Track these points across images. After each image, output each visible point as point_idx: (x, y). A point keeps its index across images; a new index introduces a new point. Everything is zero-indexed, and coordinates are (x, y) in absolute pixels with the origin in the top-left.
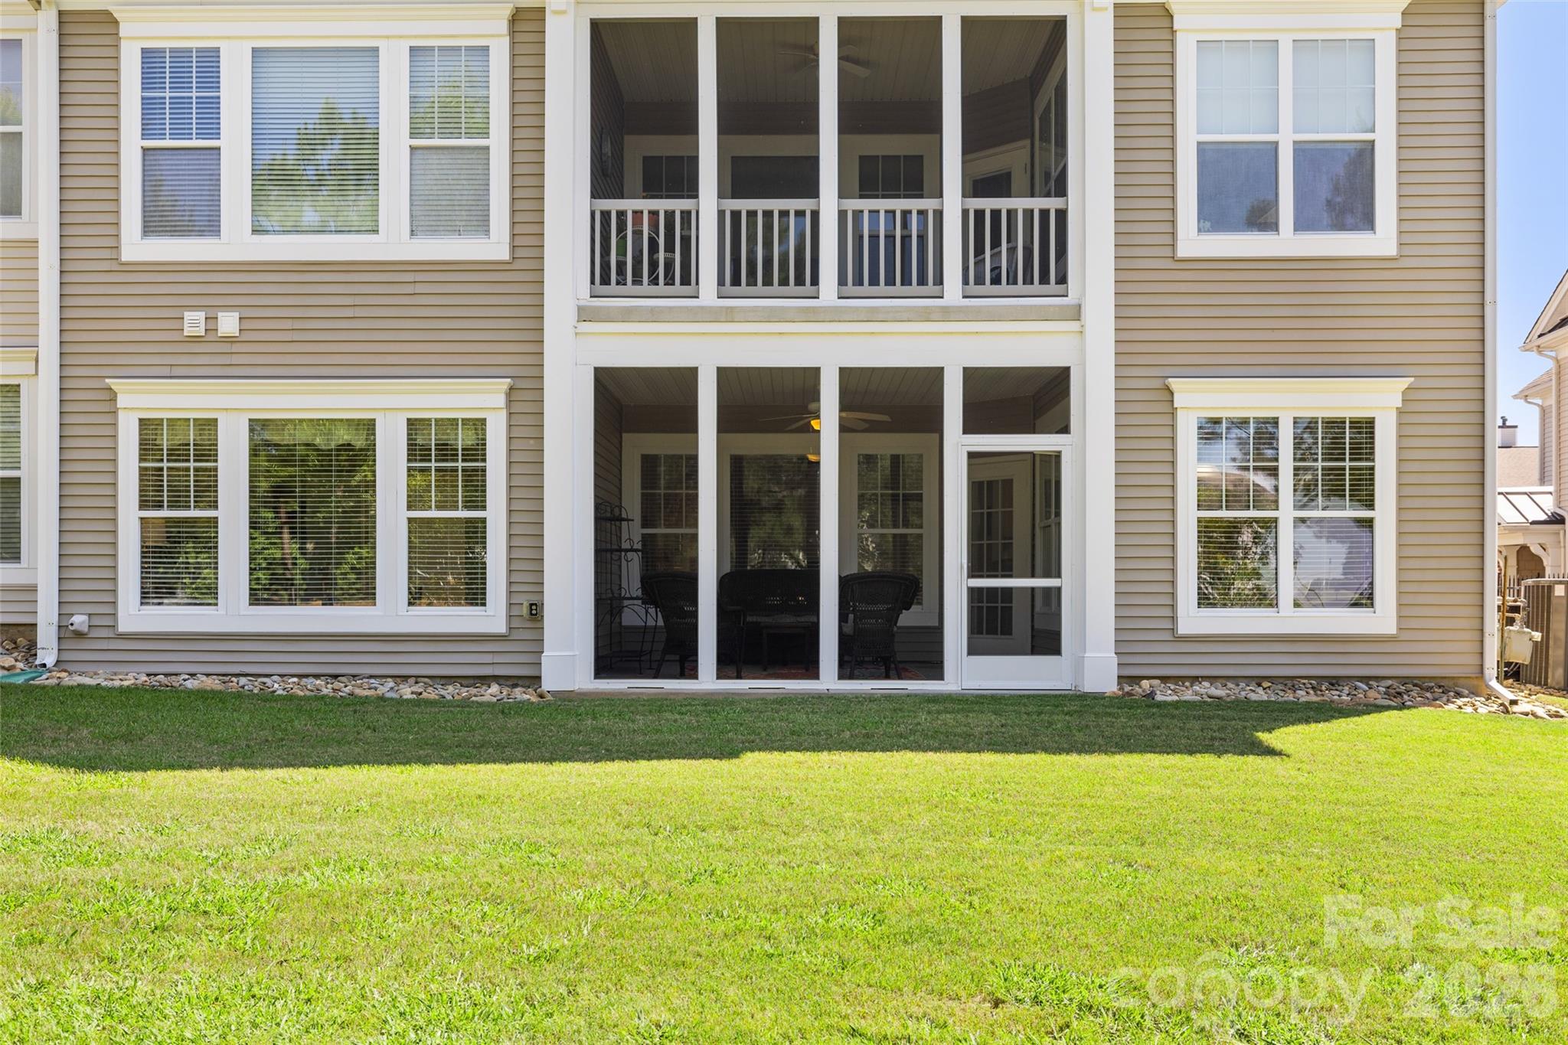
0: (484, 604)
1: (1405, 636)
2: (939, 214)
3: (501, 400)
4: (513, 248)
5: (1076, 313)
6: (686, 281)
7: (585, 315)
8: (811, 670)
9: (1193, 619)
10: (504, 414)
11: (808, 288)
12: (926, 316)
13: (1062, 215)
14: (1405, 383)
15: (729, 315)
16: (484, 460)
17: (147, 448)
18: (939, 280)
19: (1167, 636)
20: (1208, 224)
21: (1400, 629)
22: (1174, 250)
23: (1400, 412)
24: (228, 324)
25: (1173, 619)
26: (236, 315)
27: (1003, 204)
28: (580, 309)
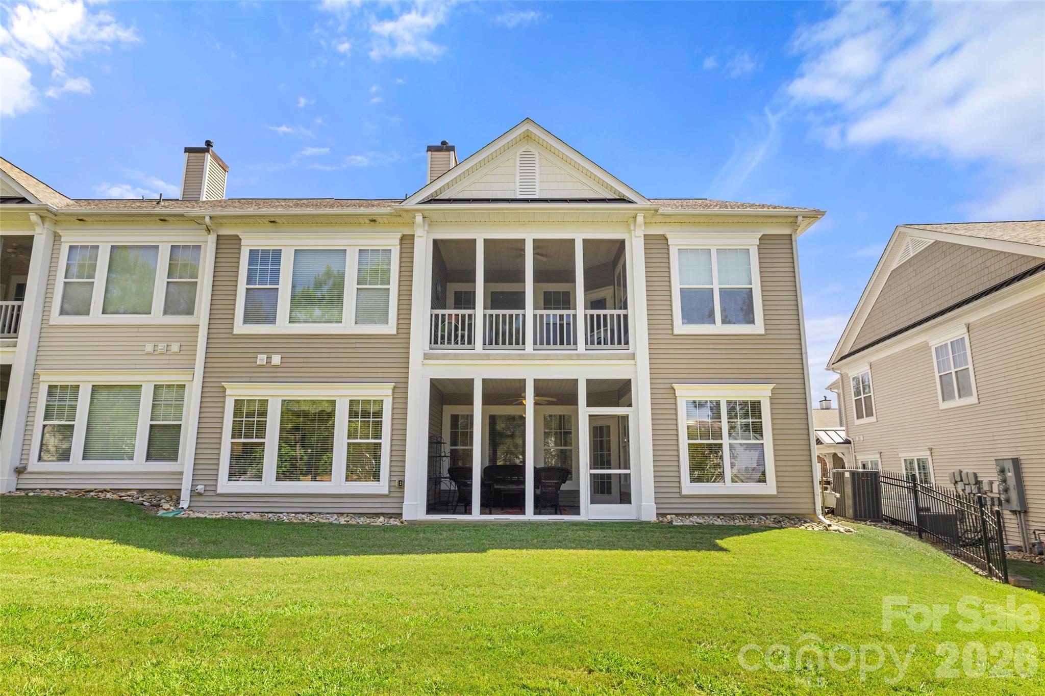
0: (379, 481)
1: (780, 495)
2: (575, 316)
3: (390, 392)
4: (398, 329)
5: (633, 357)
6: (469, 343)
7: (427, 357)
8: (523, 512)
9: (689, 488)
10: (391, 398)
11: (521, 346)
12: (570, 358)
13: (626, 317)
14: (772, 386)
15: (487, 357)
16: (382, 418)
17: (237, 412)
18: (575, 343)
19: (677, 495)
20: (686, 321)
21: (778, 492)
22: (673, 331)
23: (771, 398)
24: (276, 360)
25: (680, 487)
26: (280, 356)
27: (601, 312)
28: (425, 354)
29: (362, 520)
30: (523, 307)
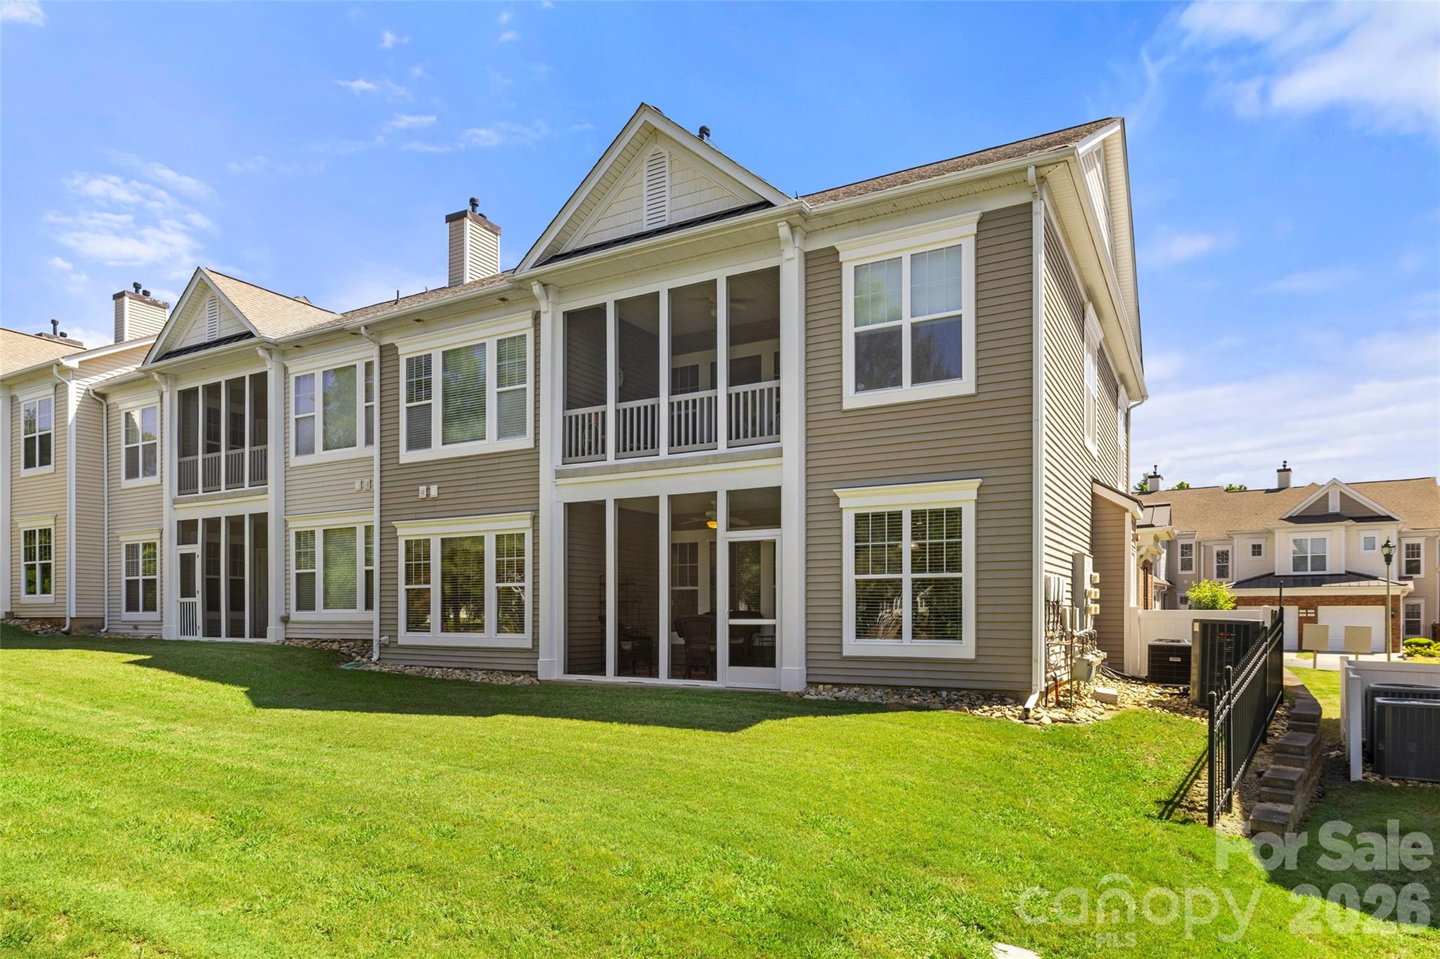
1: (981, 660)
5: (779, 453)
7: (559, 474)
8: (654, 673)
9: (853, 646)
10: (531, 530)
12: (706, 461)
13: (778, 389)
14: (977, 482)
17: (408, 551)
19: (836, 657)
20: (862, 386)
21: (977, 655)
22: (841, 406)
23: (978, 503)
24: (434, 491)
25: (841, 645)
26: (436, 486)
27: (757, 386)
28: (557, 471)
29: (505, 681)
30: (657, 395)
